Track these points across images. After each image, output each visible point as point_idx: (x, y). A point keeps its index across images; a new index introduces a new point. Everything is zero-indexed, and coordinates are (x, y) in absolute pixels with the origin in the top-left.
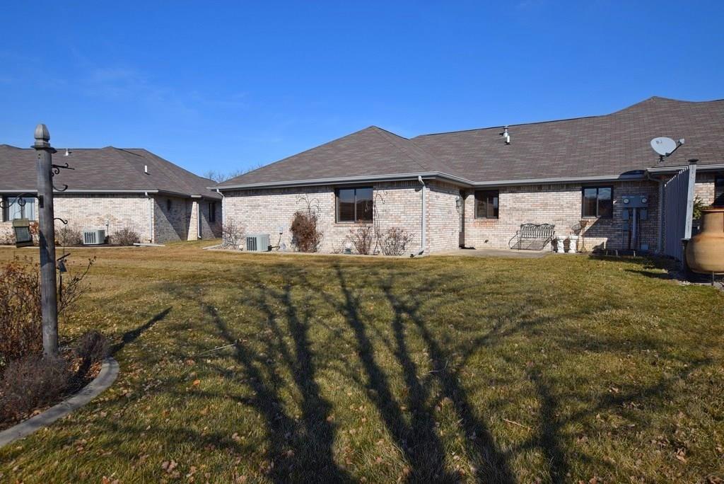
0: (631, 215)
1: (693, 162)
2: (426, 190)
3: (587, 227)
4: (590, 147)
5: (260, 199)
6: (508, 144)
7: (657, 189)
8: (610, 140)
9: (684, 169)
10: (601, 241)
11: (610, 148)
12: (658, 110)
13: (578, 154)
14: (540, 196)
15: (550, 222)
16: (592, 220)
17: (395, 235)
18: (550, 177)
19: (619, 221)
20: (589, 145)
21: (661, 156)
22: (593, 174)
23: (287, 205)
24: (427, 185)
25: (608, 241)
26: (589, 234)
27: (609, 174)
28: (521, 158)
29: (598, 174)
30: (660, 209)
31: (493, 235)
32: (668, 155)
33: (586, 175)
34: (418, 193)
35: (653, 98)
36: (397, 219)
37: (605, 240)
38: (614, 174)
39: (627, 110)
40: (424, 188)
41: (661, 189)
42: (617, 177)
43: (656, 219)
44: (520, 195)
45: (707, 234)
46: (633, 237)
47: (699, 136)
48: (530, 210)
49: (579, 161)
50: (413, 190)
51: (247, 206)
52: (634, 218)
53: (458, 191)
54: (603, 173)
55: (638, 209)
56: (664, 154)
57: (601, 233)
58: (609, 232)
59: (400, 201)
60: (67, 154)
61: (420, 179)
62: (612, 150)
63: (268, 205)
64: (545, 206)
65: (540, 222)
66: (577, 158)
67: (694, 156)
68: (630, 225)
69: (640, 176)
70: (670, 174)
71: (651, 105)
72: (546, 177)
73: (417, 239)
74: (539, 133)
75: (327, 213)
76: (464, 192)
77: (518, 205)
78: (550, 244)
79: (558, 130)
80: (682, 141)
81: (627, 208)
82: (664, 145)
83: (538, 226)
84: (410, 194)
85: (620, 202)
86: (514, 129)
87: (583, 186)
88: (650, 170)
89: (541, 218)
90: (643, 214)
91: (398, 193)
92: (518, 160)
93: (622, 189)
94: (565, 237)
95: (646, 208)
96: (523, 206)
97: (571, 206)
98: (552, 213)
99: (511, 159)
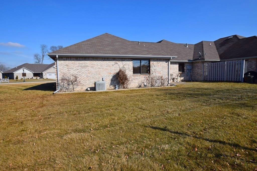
0: (188, 71)
2: (169, 62)
5: (88, 63)
10: (182, 78)
15: (172, 73)
16: (181, 73)
19: (186, 73)
23: (107, 66)
25: (184, 78)
26: (180, 76)
36: (160, 73)
37: (183, 78)
46: (189, 77)
51: (78, 66)
55: (190, 70)
57: (183, 76)
58: (184, 76)
59: (161, 66)
61: (171, 58)
63: (94, 66)
68: (188, 74)
75: (130, 71)
78: (172, 80)
81: (188, 69)
84: (164, 63)
85: (186, 67)
87: (179, 63)
91: (159, 63)
93: (186, 64)
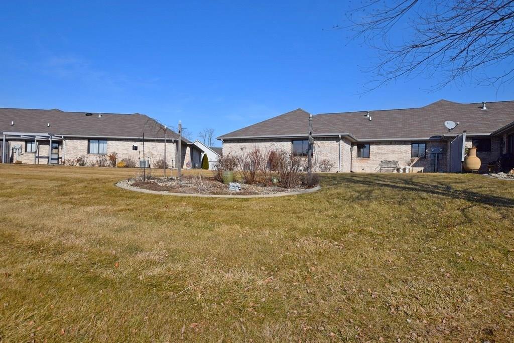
0: (435, 157)
1: (465, 131)
2: (342, 142)
3: (414, 162)
4: (413, 124)
5: (247, 144)
6: (370, 121)
7: (447, 145)
8: (423, 121)
9: (461, 135)
10: (421, 169)
11: (423, 125)
12: (445, 107)
13: (407, 127)
14: (391, 147)
15: (396, 160)
16: (416, 159)
17: (325, 163)
18: (396, 138)
19: (429, 159)
20: (413, 123)
21: (449, 129)
22: (417, 137)
23: (264, 148)
24: (342, 139)
25: (424, 169)
26: (415, 166)
27: (425, 137)
28: (380, 128)
29: (419, 137)
30: (449, 154)
31: (367, 166)
32: (452, 129)
33: (413, 137)
34: (337, 143)
35: (442, 100)
36: (326, 155)
38: (427, 137)
39: (430, 105)
40: (341, 141)
41: (449, 144)
42: (428, 139)
43: (446, 159)
44: (381, 146)
45: (470, 157)
46: (436, 167)
47: (465, 121)
48: (386, 154)
49: (409, 131)
50: (335, 141)
51: (239, 148)
52: (436, 158)
53: (350, 144)
54: (422, 137)
55: (438, 154)
56: (450, 128)
57: (420, 165)
58: (424, 165)
59: (328, 147)
60: (100, 116)
61: (340, 136)
62: (425, 126)
63: (252, 148)
64: (393, 152)
65: (391, 160)
66: (408, 129)
67: (464, 129)
68: (434, 161)
69: (439, 138)
70: (453, 138)
71: (441, 104)
72: (394, 138)
73: (337, 165)
74: (386, 116)
76: (353, 144)
77: (379, 151)
78: (396, 170)
79: (395, 115)
80: (458, 123)
81: (433, 154)
82: (450, 125)
83: (390, 162)
84: (334, 143)
85: (430, 150)
86: (372, 113)
87: (412, 143)
88: (445, 135)
89: (391, 158)
90: (440, 156)
91: (326, 143)
92: (378, 129)
93: (430, 144)
94: (403, 167)
95: (441, 153)
96: (382, 152)
97: (406, 152)
98: (397, 156)
99: (374, 129)
